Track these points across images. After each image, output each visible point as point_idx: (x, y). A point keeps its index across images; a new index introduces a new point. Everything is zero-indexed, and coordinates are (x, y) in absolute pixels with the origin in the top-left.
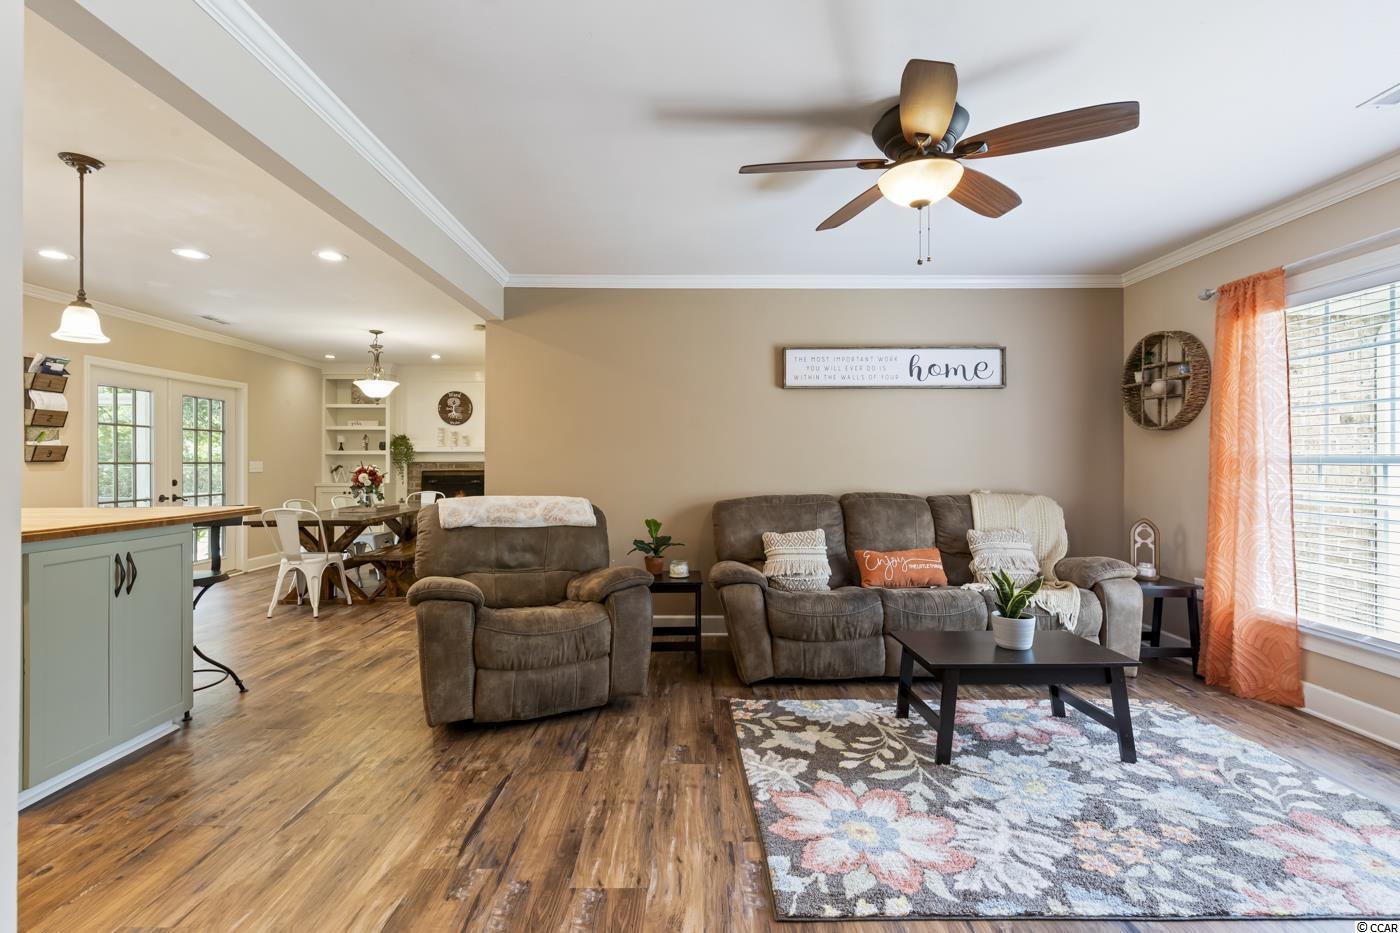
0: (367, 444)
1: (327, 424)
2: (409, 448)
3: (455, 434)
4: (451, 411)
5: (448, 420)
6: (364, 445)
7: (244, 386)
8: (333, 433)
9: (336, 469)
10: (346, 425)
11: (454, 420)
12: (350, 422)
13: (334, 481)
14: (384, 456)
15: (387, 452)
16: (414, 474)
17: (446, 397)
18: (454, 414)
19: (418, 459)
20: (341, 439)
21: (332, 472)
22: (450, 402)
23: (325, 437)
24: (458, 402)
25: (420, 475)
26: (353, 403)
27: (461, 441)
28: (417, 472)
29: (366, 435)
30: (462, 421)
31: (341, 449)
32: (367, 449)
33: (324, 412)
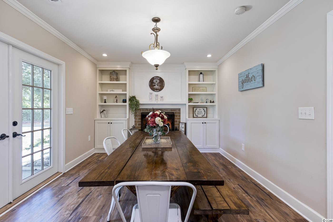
0: (117, 100)
1: (99, 91)
2: (137, 102)
3: (157, 95)
4: (155, 85)
5: (153, 89)
6: (115, 100)
7: (63, 63)
8: (101, 95)
9: (102, 112)
10: (107, 91)
11: (157, 89)
12: (109, 90)
13: (101, 117)
14: (126, 105)
15: (127, 104)
16: (138, 113)
17: (153, 79)
18: (156, 87)
19: (141, 107)
20: (105, 97)
21: (101, 113)
22: (154, 81)
23: (98, 97)
24: (158, 81)
25: (141, 114)
26: (110, 81)
27: (159, 98)
28: (139, 113)
29: (116, 96)
30: (160, 90)
31: (105, 102)
32: (117, 103)
33: (98, 84)
